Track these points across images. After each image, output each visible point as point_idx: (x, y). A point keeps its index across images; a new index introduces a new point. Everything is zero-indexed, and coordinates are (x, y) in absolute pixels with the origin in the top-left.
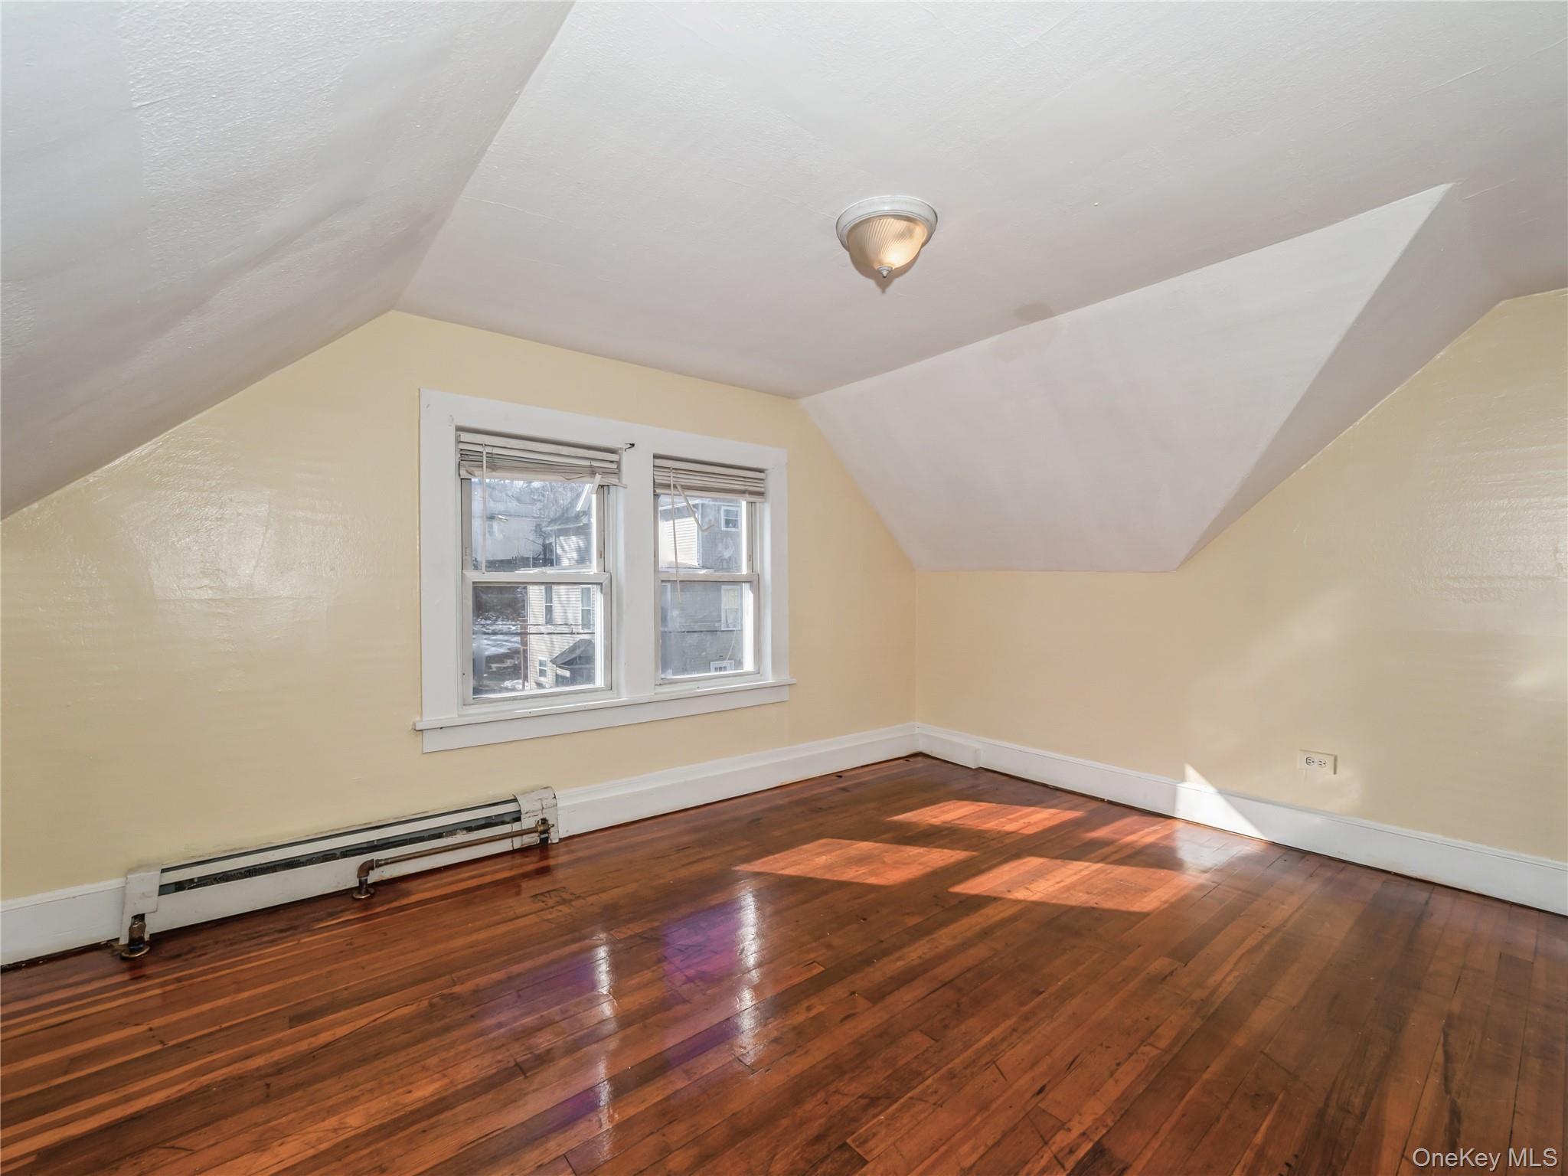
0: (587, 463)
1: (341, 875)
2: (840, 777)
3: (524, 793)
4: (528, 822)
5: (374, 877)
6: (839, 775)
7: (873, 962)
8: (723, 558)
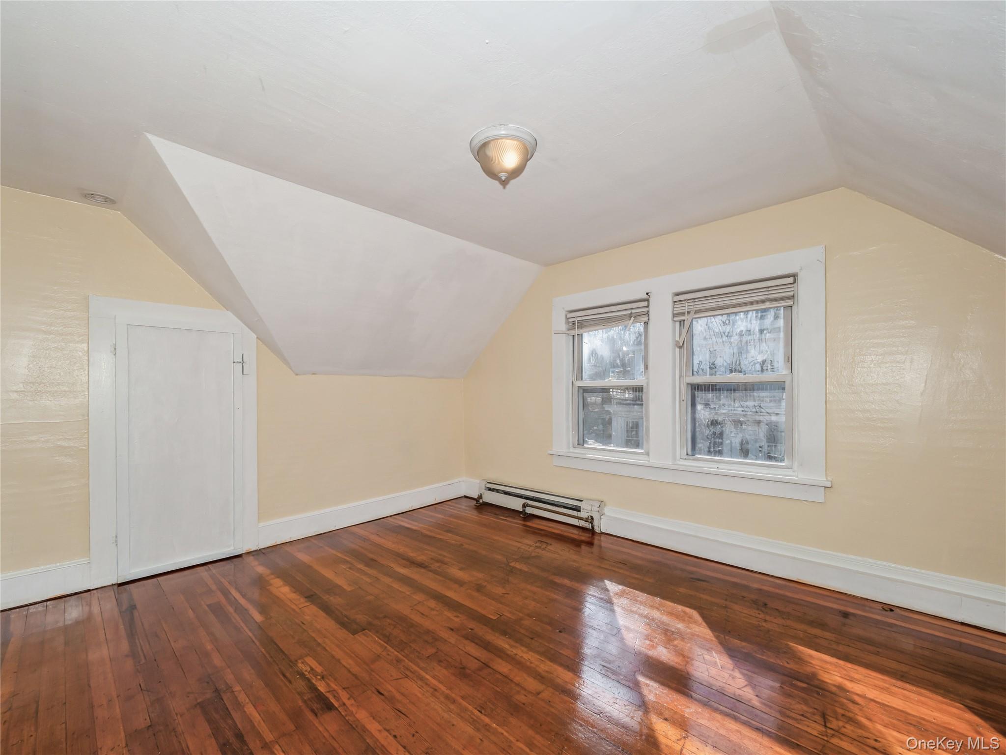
0: (629, 312)
1: (516, 504)
2: (892, 610)
3: (587, 499)
4: (583, 514)
5: (529, 510)
6: (890, 608)
7: (506, 635)
8: (756, 362)
